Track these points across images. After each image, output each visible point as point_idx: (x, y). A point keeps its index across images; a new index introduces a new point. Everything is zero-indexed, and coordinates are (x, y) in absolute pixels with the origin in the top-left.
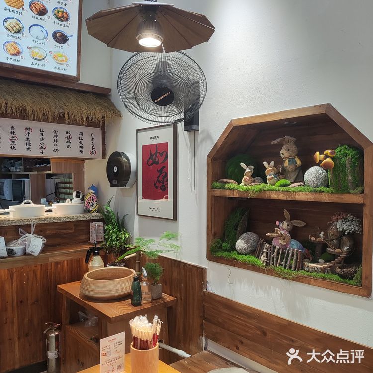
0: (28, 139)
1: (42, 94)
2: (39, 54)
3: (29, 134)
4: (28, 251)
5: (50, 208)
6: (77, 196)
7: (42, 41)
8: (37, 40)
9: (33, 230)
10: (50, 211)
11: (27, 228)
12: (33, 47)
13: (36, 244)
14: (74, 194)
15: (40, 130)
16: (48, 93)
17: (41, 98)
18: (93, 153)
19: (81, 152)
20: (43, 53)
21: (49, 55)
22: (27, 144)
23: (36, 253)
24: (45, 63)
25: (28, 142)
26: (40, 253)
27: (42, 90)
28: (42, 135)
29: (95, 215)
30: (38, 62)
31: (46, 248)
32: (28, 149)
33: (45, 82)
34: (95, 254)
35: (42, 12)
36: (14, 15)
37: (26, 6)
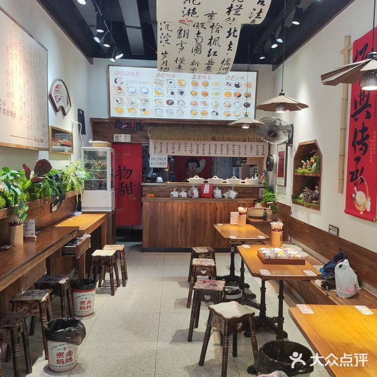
0: (233, 149)
2: (237, 114)
3: (234, 147)
4: (230, 197)
5: (244, 181)
6: (257, 176)
7: (239, 108)
8: (237, 108)
9: (233, 189)
10: (244, 182)
11: (231, 188)
12: (236, 111)
13: (233, 194)
14: (256, 175)
15: (239, 145)
18: (263, 154)
19: (257, 154)
20: (239, 113)
22: (233, 152)
23: (233, 198)
26: (234, 198)
28: (239, 147)
29: (262, 185)
30: (238, 117)
31: (237, 197)
32: (233, 154)
34: (258, 202)
35: (239, 96)
36: (228, 100)
37: (233, 95)
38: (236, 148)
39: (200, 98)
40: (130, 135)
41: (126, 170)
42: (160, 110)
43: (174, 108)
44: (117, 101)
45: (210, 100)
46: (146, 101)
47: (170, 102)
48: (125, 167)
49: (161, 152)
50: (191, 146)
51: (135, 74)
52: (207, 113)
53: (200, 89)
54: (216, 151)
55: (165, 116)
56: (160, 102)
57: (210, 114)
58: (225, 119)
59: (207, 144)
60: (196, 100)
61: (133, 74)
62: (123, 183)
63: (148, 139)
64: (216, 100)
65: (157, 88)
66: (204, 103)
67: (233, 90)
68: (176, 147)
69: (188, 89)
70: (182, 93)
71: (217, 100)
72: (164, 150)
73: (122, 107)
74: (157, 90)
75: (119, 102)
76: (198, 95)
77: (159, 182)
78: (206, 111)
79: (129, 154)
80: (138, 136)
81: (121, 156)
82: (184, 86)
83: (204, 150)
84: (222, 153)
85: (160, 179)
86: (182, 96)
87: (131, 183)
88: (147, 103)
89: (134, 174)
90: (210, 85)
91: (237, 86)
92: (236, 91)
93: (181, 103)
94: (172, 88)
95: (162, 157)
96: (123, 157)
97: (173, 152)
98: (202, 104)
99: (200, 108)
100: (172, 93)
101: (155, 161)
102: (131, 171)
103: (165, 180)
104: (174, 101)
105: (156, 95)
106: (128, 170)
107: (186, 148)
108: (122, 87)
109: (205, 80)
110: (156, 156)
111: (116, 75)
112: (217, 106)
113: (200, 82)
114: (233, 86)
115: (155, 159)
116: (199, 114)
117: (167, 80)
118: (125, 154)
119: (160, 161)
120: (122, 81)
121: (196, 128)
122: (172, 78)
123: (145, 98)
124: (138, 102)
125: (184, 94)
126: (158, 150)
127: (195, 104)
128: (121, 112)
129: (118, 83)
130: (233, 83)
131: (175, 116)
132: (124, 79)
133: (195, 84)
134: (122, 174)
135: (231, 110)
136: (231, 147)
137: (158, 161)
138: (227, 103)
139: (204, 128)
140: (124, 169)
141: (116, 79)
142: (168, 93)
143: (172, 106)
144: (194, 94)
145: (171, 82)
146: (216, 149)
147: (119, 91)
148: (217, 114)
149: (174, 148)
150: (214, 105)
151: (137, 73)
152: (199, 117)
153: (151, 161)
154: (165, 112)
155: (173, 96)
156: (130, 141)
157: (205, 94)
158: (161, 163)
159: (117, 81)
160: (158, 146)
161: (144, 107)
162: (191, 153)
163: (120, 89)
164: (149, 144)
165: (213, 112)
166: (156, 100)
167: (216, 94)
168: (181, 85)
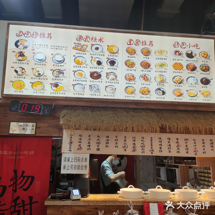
0: (187, 146)
1: (196, 117)
2: (193, 93)
3: (187, 142)
7: (194, 86)
8: (191, 85)
12: (190, 90)
15: (194, 139)
16: (199, 116)
17: (196, 120)
20: (195, 92)
21: (199, 93)
22: (186, 149)
24: (197, 98)
25: (187, 148)
27: (195, 115)
28: (195, 143)
30: (193, 98)
32: (187, 152)
33: (197, 109)
35: (194, 69)
36: (178, 74)
37: (185, 68)
38: (190, 144)
39: (138, 71)
40: (35, 124)
41: (24, 177)
42: (81, 86)
43: (101, 83)
44: (16, 71)
45: (153, 73)
46: (61, 72)
47: (95, 75)
48: (23, 172)
49: (80, 148)
50: (125, 140)
51: (46, 36)
52: (149, 92)
53: (139, 58)
54: (161, 148)
55: (88, 94)
56: (81, 75)
57: (153, 92)
58: (176, 101)
59: (147, 137)
60: (133, 72)
61: (43, 35)
62: (18, 198)
63: (60, 129)
64: (161, 73)
65: (77, 56)
66: (145, 78)
67: (185, 61)
68: (103, 141)
69: (121, 58)
70: (112, 63)
71: (163, 74)
72: (84, 145)
73: (23, 80)
74: (77, 58)
75: (19, 73)
76: (136, 66)
77: (74, 198)
78: (148, 89)
79: (32, 153)
80: (47, 125)
81: (19, 155)
82: (116, 54)
83: (143, 146)
84: (170, 152)
85: (76, 192)
86: (113, 67)
87: (31, 198)
88: (61, 75)
89: (37, 183)
90: (153, 53)
91: (190, 56)
92: (189, 62)
93: (112, 76)
94: (98, 56)
95: (81, 156)
96: (21, 157)
97: (98, 150)
98: (142, 79)
99: (139, 84)
100: (99, 63)
101: (70, 164)
102: (33, 178)
103: (83, 194)
104: (101, 73)
105: (75, 65)
106: (28, 177)
107: (116, 143)
108: (26, 52)
109: (145, 46)
110: (71, 156)
111: (18, 36)
112: (163, 81)
113: (138, 49)
114: (185, 55)
115: (71, 160)
116: (137, 92)
117: (92, 45)
118: (26, 152)
119: (77, 164)
120: (26, 44)
121: (132, 113)
122: (99, 43)
123: (60, 68)
124: (49, 74)
125: (116, 65)
126: (75, 145)
127: (131, 78)
128: (21, 86)
129: (21, 47)
130: (184, 51)
131: (103, 94)
132: (29, 42)
133: (131, 52)
134: (18, 182)
135: (184, 88)
136: (182, 142)
137: (74, 164)
138: (177, 78)
139: (144, 113)
140: (22, 176)
141: (18, 41)
142: (93, 62)
143: (98, 80)
144: (130, 65)
145: (97, 49)
146: (161, 145)
147: (20, 58)
148: (164, 93)
149: (99, 143)
150: (158, 80)
151: (49, 35)
152: (138, 97)
153: (63, 163)
154: (87, 88)
155: (100, 66)
156: (34, 133)
157: (146, 65)
158: (79, 166)
159: (19, 44)
160: (76, 140)
161: (57, 81)
162: (125, 150)
163: (21, 54)
164: (62, 137)
165: (157, 90)
166: (75, 72)
167: (161, 66)
168: (111, 53)
